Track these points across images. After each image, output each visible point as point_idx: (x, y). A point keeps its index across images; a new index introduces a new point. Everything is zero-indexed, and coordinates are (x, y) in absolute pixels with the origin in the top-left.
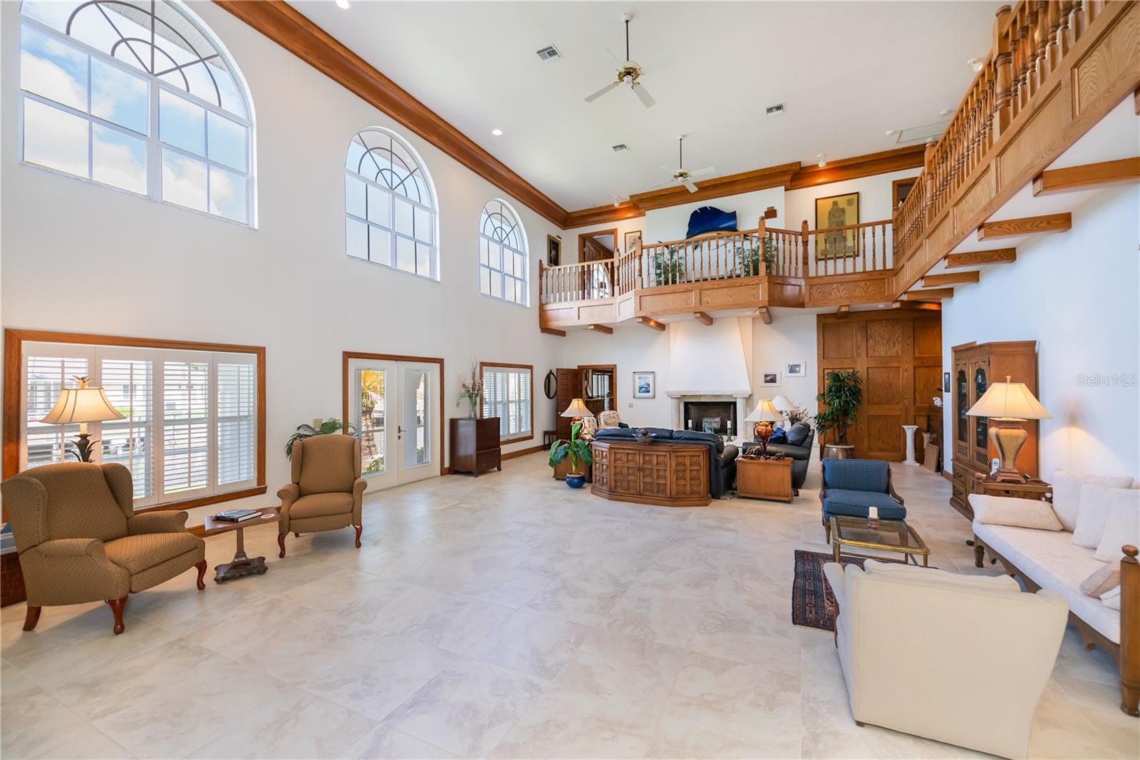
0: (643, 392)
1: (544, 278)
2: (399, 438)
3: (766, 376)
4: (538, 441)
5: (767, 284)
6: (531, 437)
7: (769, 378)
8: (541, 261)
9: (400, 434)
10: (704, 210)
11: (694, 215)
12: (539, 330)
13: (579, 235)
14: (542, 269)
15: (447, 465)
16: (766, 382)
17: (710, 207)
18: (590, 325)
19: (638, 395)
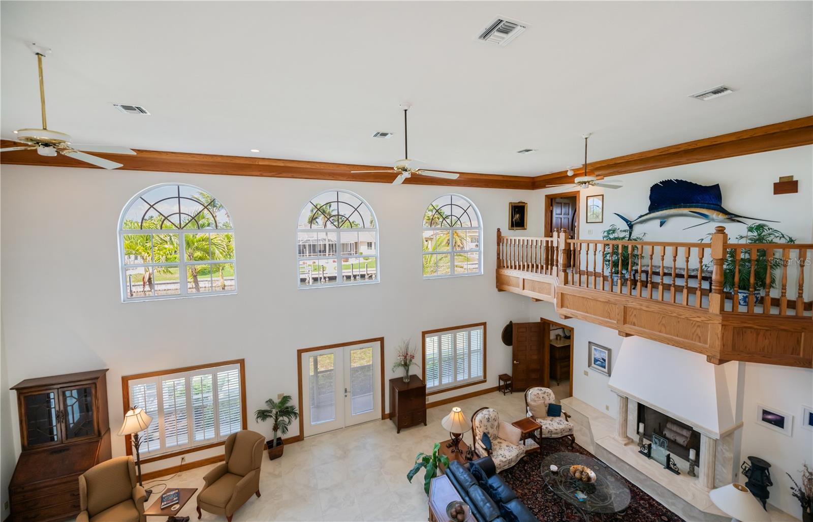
0: (597, 365)
1: (501, 244)
2: (346, 396)
3: (765, 412)
4: (493, 382)
5: (720, 327)
6: (485, 381)
7: (770, 417)
8: (499, 230)
9: (346, 394)
10: (667, 184)
11: (655, 189)
12: (497, 290)
13: (546, 196)
14: (500, 239)
15: (387, 411)
16: (764, 419)
17: (676, 180)
18: (533, 298)
19: (593, 365)
